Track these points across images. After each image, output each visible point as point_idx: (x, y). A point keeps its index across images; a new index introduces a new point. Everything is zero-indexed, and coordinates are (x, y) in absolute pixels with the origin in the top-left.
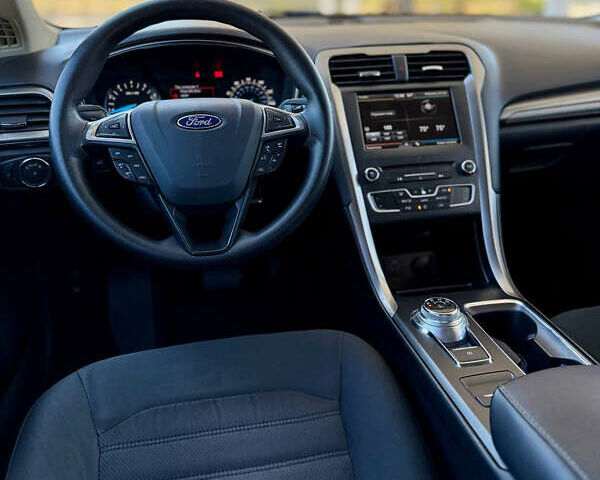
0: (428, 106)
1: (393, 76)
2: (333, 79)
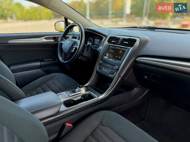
0: (121, 52)
1: (117, 43)
2: (108, 41)
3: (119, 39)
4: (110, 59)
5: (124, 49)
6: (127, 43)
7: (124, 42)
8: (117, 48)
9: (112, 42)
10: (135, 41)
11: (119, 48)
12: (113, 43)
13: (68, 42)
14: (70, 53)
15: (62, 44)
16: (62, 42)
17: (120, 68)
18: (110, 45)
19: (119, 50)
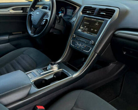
0: (97, 24)
2: (82, 12)
3: (95, 10)
4: (84, 33)
5: (101, 21)
6: (105, 14)
7: (101, 13)
8: (93, 19)
9: (87, 13)
10: (114, 11)
11: (95, 20)
12: (89, 14)
13: (38, 13)
14: (40, 25)
15: (31, 15)
16: (31, 13)
17: (96, 43)
18: (85, 17)
19: (96, 22)
